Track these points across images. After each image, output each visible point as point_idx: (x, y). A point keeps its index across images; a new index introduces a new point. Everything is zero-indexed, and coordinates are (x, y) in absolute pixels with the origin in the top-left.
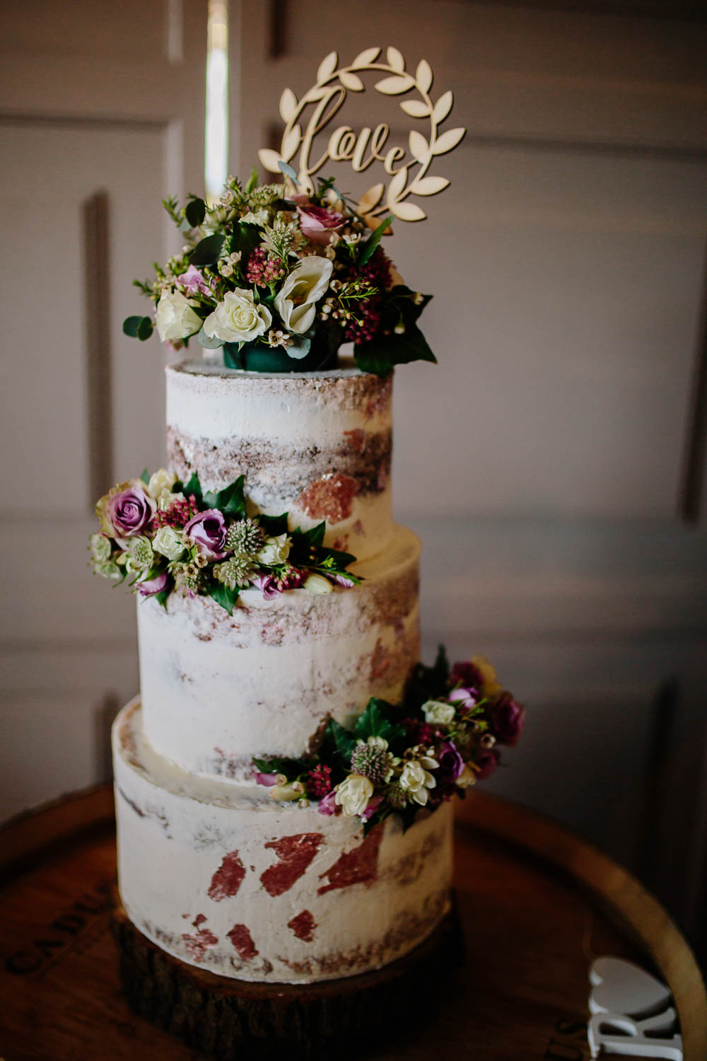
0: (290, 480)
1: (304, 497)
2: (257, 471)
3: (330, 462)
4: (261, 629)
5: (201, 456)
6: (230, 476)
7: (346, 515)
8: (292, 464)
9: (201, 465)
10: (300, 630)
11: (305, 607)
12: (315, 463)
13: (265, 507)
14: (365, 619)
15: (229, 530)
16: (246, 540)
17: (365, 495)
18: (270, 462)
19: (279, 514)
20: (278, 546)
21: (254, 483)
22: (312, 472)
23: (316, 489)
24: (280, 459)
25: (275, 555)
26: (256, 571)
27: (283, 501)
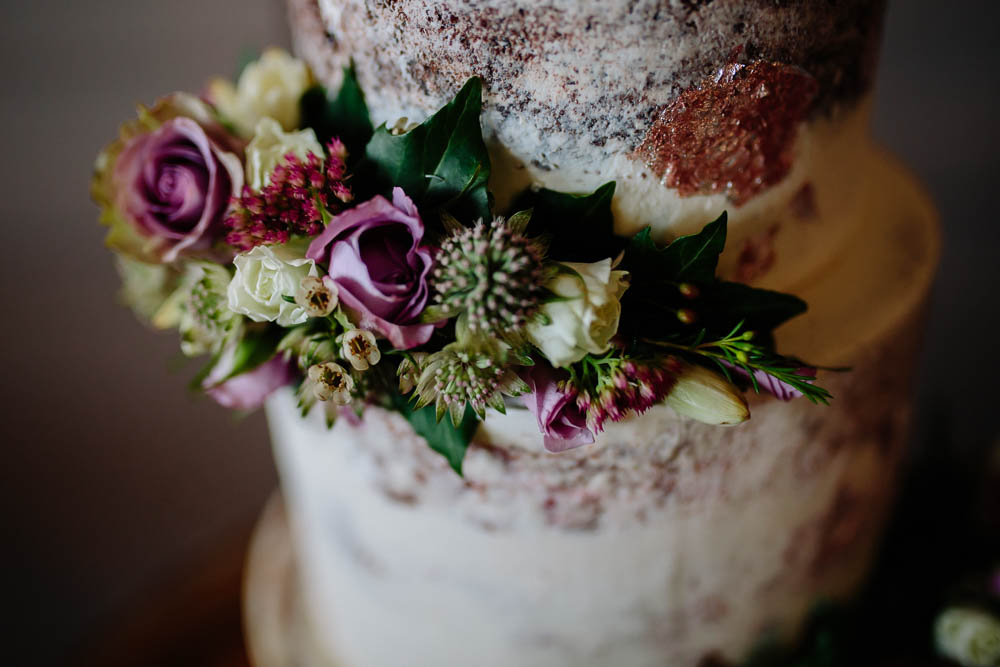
0: (621, 89)
1: (661, 135)
2: (520, 63)
3: (738, 28)
4: (542, 496)
5: (358, 18)
6: (441, 81)
7: (776, 173)
8: (625, 40)
9: (361, 45)
10: (645, 497)
11: (662, 446)
12: (696, 34)
13: (547, 169)
14: (817, 448)
15: (439, 256)
16: (487, 293)
17: (828, 114)
18: (557, 35)
19: (590, 185)
20: (587, 303)
21: (511, 100)
22: (684, 62)
23: (697, 112)
24: (589, 28)
25: (578, 334)
26: (522, 372)
27: (597, 150)
